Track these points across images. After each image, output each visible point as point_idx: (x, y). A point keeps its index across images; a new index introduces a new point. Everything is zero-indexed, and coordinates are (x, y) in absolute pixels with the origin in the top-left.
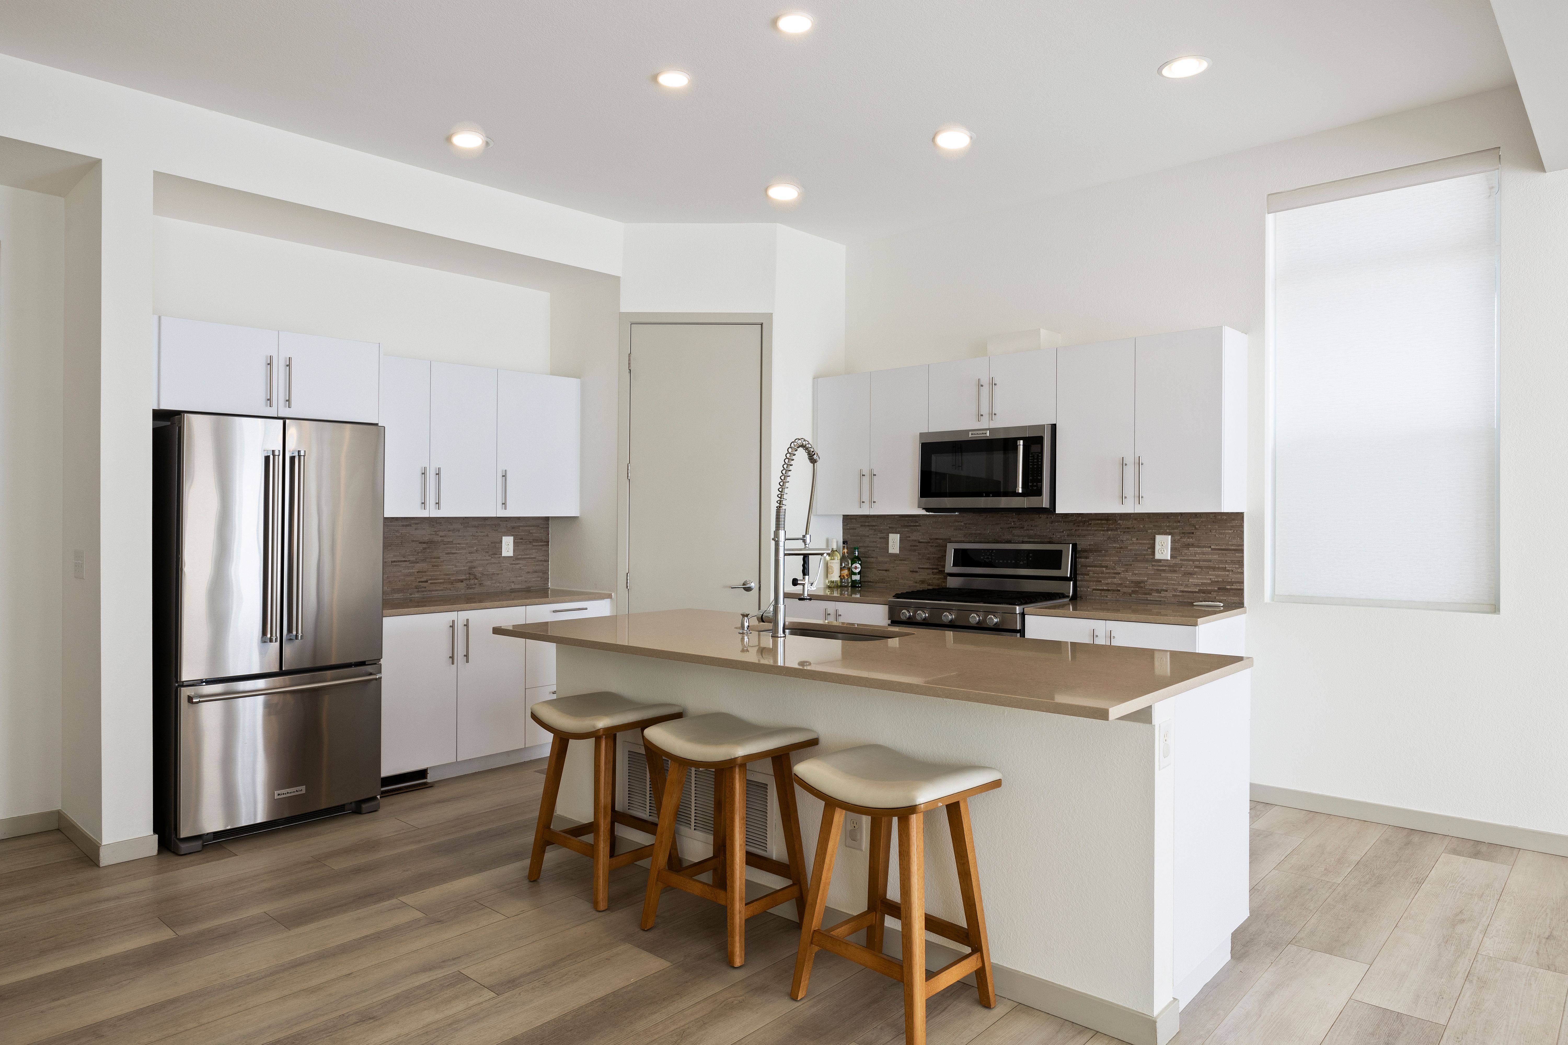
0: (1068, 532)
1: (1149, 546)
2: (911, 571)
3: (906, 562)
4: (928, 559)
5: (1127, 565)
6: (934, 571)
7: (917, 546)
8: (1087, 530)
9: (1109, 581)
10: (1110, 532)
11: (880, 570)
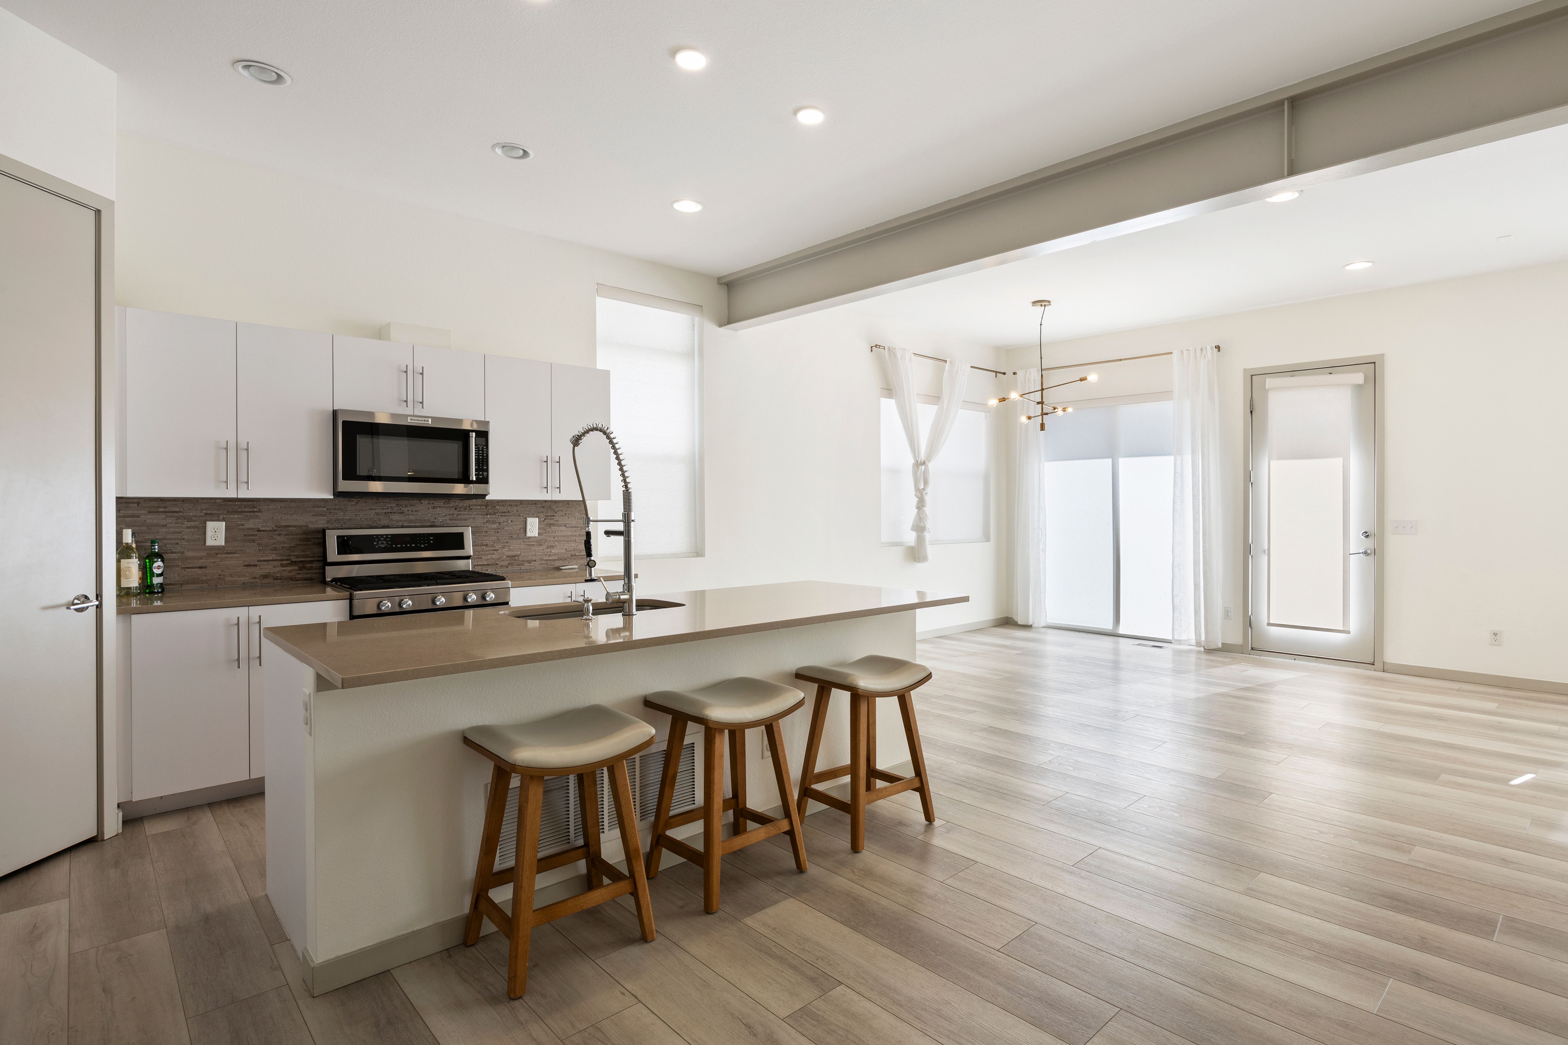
0: (450, 516)
1: (521, 527)
2: (245, 566)
3: (236, 555)
4: (275, 549)
5: (503, 543)
6: (283, 562)
7: (256, 535)
8: (468, 514)
9: (489, 557)
10: (488, 516)
11: (188, 568)
